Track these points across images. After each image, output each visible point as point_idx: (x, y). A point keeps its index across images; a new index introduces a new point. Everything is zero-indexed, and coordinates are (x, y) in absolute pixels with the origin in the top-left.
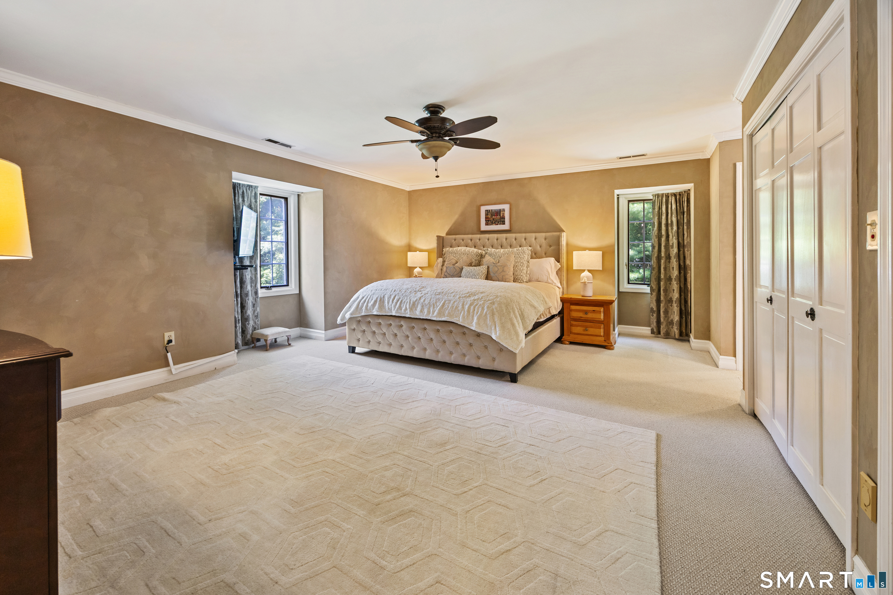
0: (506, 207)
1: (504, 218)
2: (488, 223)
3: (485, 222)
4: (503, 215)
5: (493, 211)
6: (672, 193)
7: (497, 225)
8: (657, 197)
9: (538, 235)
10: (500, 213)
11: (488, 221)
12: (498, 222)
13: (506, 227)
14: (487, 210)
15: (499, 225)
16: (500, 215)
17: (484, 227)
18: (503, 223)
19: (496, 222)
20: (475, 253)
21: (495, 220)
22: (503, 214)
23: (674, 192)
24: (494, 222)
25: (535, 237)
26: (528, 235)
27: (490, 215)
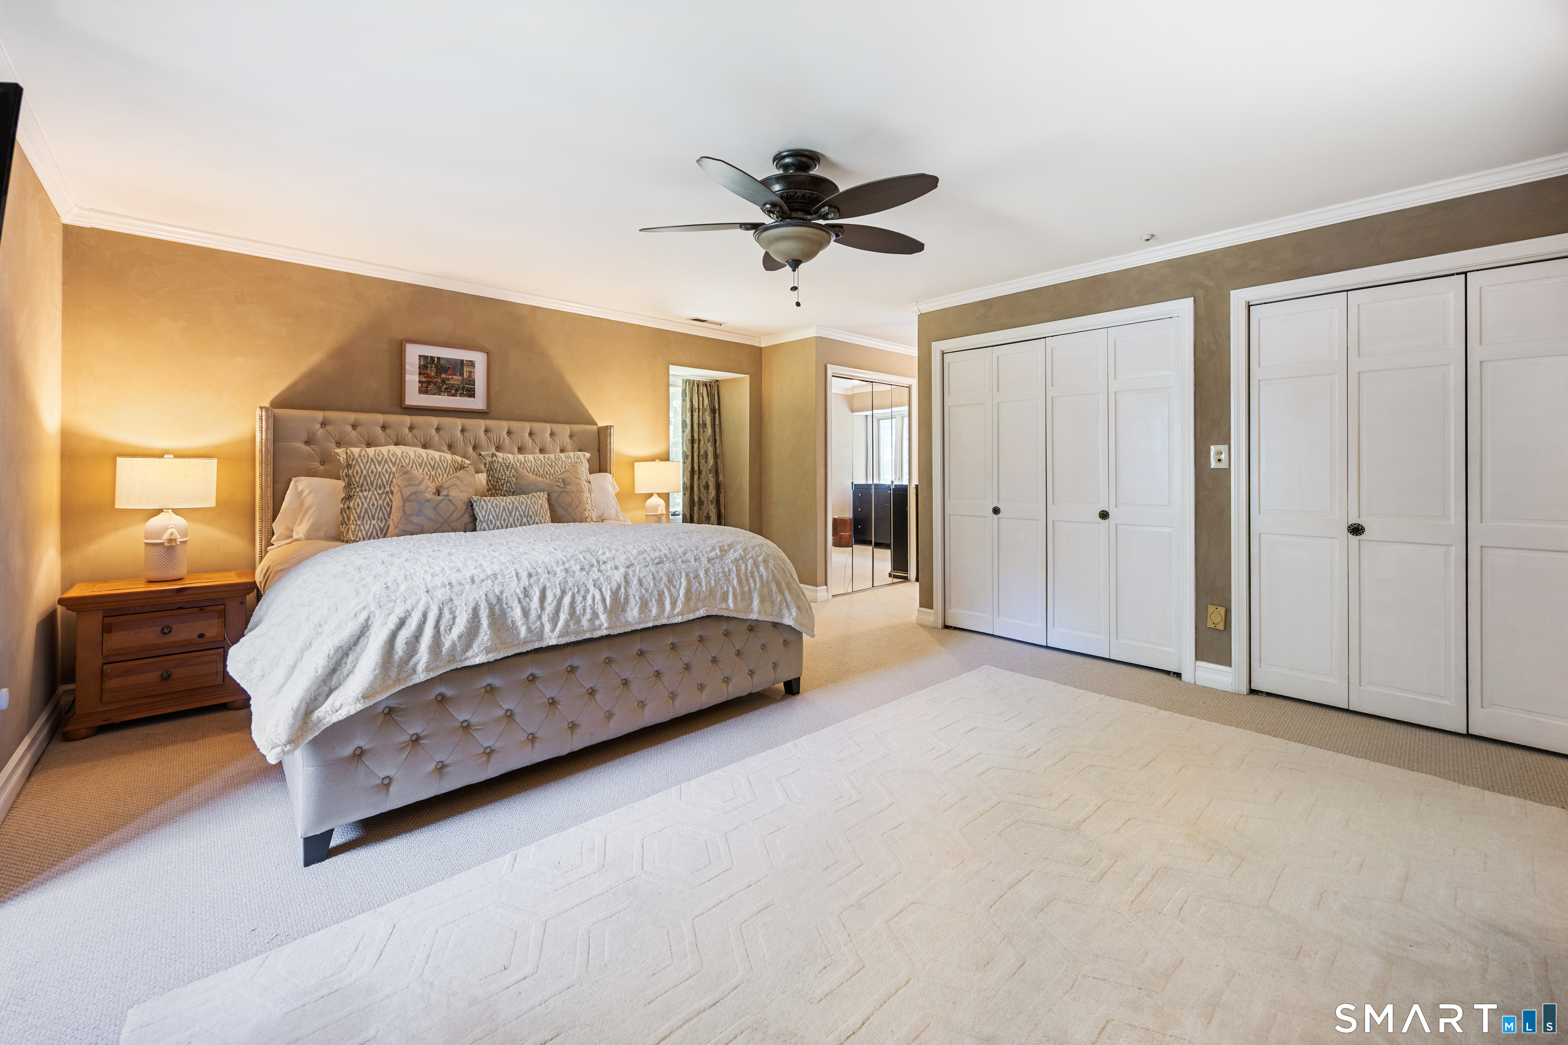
0: (479, 359)
1: (473, 383)
2: (427, 387)
3: (417, 385)
4: (470, 376)
5: (442, 362)
6: (703, 382)
7: (454, 395)
8: (688, 383)
9: (557, 427)
10: (462, 369)
11: (429, 383)
12: (457, 390)
13: (478, 403)
14: (425, 357)
15: (458, 398)
16: (462, 374)
17: (414, 397)
18: (471, 393)
19: (453, 391)
20: (450, 462)
21: (446, 384)
22: (470, 372)
23: (705, 380)
24: (445, 389)
25: (551, 431)
26: (536, 426)
27: (433, 369)
